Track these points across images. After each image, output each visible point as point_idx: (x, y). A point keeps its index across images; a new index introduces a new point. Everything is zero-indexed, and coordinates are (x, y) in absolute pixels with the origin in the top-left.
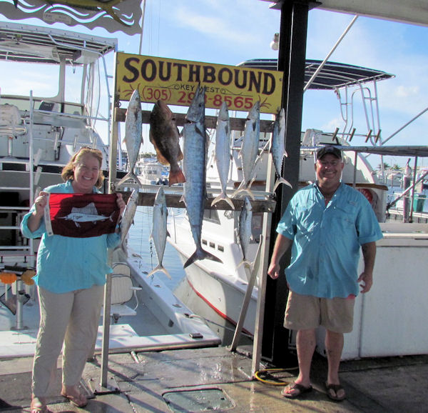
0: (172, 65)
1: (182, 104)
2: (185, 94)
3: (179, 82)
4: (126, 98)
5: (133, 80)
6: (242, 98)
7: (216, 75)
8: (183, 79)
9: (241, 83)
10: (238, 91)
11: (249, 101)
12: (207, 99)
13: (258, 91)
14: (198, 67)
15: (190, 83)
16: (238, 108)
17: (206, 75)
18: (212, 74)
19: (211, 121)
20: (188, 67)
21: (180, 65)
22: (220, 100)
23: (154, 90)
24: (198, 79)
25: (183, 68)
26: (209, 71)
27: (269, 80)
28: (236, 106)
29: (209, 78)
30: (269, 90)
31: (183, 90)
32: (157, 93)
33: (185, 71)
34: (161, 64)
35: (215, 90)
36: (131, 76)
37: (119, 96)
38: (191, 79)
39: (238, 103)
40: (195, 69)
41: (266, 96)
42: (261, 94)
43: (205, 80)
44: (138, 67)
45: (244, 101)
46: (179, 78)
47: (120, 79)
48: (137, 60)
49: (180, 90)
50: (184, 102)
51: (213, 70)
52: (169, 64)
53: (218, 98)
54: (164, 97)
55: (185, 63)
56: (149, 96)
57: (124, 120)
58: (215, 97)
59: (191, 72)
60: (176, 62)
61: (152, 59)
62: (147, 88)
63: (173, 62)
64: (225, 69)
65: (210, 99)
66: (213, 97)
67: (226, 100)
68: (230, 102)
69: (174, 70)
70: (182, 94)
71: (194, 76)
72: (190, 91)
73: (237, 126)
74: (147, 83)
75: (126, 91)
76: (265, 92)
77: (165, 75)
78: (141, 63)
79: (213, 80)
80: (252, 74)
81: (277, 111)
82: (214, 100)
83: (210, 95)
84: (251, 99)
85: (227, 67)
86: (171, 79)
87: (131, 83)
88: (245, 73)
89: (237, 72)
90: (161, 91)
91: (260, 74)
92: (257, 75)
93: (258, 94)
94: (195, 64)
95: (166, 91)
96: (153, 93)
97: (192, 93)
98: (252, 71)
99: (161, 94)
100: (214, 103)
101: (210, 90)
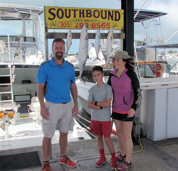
0: (71, 10)
2: (78, 24)
3: (75, 18)
4: (51, 27)
5: (53, 19)
6: (105, 24)
7: (92, 13)
8: (76, 16)
9: (104, 16)
10: (103, 20)
11: (108, 25)
12: (89, 25)
13: (112, 20)
14: (83, 11)
15: (80, 18)
17: (87, 13)
18: (90, 13)
19: (91, 35)
20: (79, 11)
22: (95, 25)
23: (63, 22)
24: (84, 16)
25: (76, 11)
26: (89, 12)
27: (117, 14)
28: (103, 28)
29: (89, 15)
30: (117, 19)
31: (77, 22)
32: (65, 24)
33: (77, 13)
34: (66, 10)
35: (92, 21)
36: (52, 17)
37: (47, 27)
38: (80, 16)
39: (103, 26)
40: (82, 12)
41: (116, 22)
43: (87, 16)
44: (55, 12)
45: (106, 25)
46: (75, 16)
47: (47, 18)
48: (54, 9)
49: (75, 22)
50: (78, 27)
51: (91, 11)
52: (69, 10)
53: (94, 24)
54: (68, 26)
55: (77, 9)
56: (61, 26)
57: (50, 38)
58: (92, 24)
59: (80, 13)
60: (72, 9)
61: (61, 8)
62: (60, 22)
63: (71, 9)
65: (90, 25)
67: (97, 25)
68: (100, 26)
69: (72, 13)
70: (76, 24)
71: (82, 15)
72: (80, 22)
73: (103, 37)
74: (60, 20)
75: (50, 24)
76: (116, 20)
77: (68, 15)
78: (56, 10)
79: (91, 16)
80: (109, 12)
81: (122, 28)
82: (92, 25)
83: (90, 23)
84: (109, 24)
85: (97, 9)
86: (71, 17)
87: (52, 20)
88: (106, 11)
89: (102, 11)
90: (67, 23)
91: (113, 11)
92: (111, 12)
93: (112, 21)
94: (82, 9)
95: (69, 23)
96: (63, 24)
97: (81, 23)
98: (109, 10)
99: (67, 24)
100: (92, 27)
101: (89, 21)
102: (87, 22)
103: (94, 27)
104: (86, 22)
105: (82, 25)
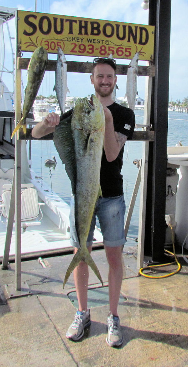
0: (64, 21)
1: (74, 53)
2: (76, 45)
3: (71, 35)
4: (28, 49)
5: (32, 34)
6: (123, 48)
7: (101, 29)
8: (74, 32)
9: (121, 35)
10: (119, 42)
11: (128, 50)
12: (94, 49)
13: (135, 42)
14: (86, 23)
15: (80, 36)
16: (120, 56)
17: (93, 29)
18: (98, 28)
20: (78, 22)
21: (71, 21)
22: (105, 50)
23: (50, 41)
24: (86, 33)
25: (74, 24)
26: (95, 26)
27: (144, 33)
28: (118, 54)
29: (96, 32)
30: (143, 41)
31: (74, 42)
32: (53, 45)
33: (76, 26)
34: (55, 19)
35: (101, 42)
36: (30, 30)
37: (20, 48)
38: (80, 33)
40: (83, 24)
41: (141, 46)
42: (138, 45)
43: (92, 33)
44: (36, 22)
45: (124, 50)
46: (71, 32)
47: (21, 32)
48: (35, 17)
49: (72, 42)
50: (75, 52)
51: (99, 25)
52: (62, 21)
53: (103, 48)
55: (75, 19)
56: (47, 47)
57: (26, 69)
58: (101, 48)
59: (81, 27)
60: (67, 18)
61: (47, 15)
62: (44, 41)
63: (65, 18)
64: (108, 24)
65: (97, 49)
66: (99, 47)
67: (109, 50)
68: (113, 51)
69: (66, 25)
70: (73, 46)
71: (83, 30)
72: (80, 43)
74: (44, 36)
75: (26, 43)
76: (141, 43)
77: (59, 29)
78: (38, 19)
79: (98, 34)
80: (130, 28)
81: (151, 58)
82: (100, 50)
83: (97, 46)
84: (130, 49)
85: (110, 23)
86: (64, 32)
87: (31, 37)
88: (124, 27)
89: (118, 26)
90: (56, 43)
91: (136, 28)
92: (134, 29)
93: (135, 44)
94: (83, 20)
95: (60, 42)
96: (49, 45)
97: (82, 44)
98: (130, 25)
99: (56, 45)
100: (100, 52)
101: (96, 41)
102: (92, 43)
103: (103, 52)
104: (89, 43)
105: (82, 47)
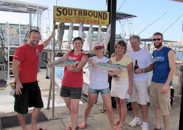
1: (77, 23)
2: (77, 20)
3: (75, 16)
4: (58, 21)
7: (87, 13)
8: (76, 14)
9: (96, 16)
10: (95, 18)
13: (101, 18)
14: (81, 11)
15: (79, 16)
16: (95, 24)
17: (84, 13)
18: (86, 13)
19: (86, 28)
20: (78, 10)
21: (75, 10)
22: (89, 22)
23: (67, 18)
24: (81, 15)
25: (76, 11)
26: (85, 12)
27: (105, 15)
28: (94, 23)
29: (85, 14)
30: (105, 18)
32: (68, 19)
33: (77, 12)
34: (69, 9)
35: (87, 18)
36: (59, 14)
37: (55, 20)
38: (79, 15)
39: (95, 23)
40: (80, 11)
41: (104, 20)
42: (102, 19)
43: (84, 15)
44: (61, 11)
45: (97, 22)
46: (75, 14)
47: (55, 14)
48: (61, 8)
49: (75, 18)
52: (72, 10)
53: (88, 21)
54: (70, 21)
57: (57, 29)
58: (87, 21)
59: (79, 12)
61: (66, 8)
62: (64, 18)
64: (90, 11)
67: (91, 21)
68: (92, 22)
69: (73, 12)
70: (76, 20)
71: (80, 14)
72: (79, 19)
74: (65, 16)
75: (57, 19)
76: (104, 19)
77: (70, 13)
78: (62, 9)
80: (99, 13)
83: (86, 20)
84: (99, 21)
86: (72, 15)
87: (59, 16)
88: (97, 12)
89: (94, 12)
91: (102, 13)
92: (101, 13)
95: (71, 19)
100: (87, 23)
102: (84, 19)
104: (83, 19)
